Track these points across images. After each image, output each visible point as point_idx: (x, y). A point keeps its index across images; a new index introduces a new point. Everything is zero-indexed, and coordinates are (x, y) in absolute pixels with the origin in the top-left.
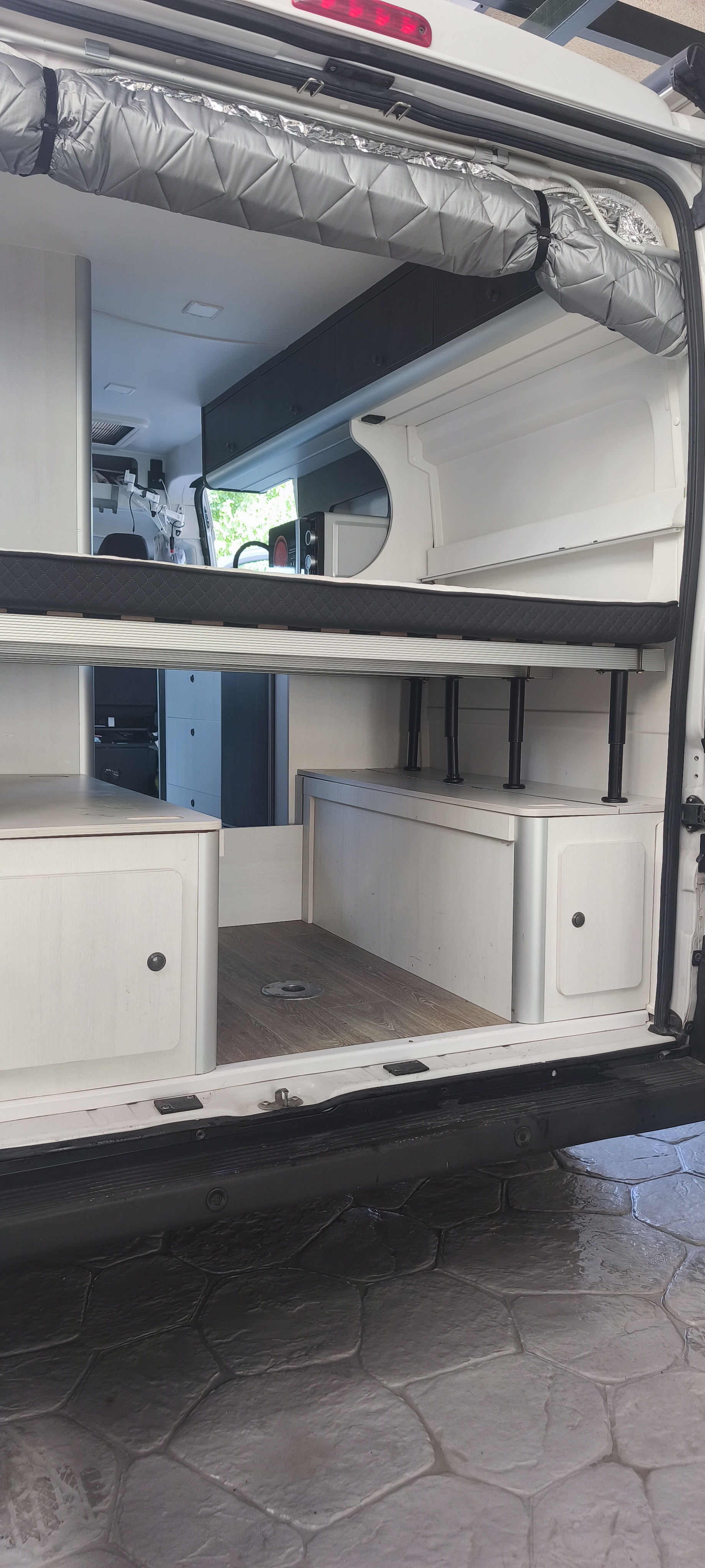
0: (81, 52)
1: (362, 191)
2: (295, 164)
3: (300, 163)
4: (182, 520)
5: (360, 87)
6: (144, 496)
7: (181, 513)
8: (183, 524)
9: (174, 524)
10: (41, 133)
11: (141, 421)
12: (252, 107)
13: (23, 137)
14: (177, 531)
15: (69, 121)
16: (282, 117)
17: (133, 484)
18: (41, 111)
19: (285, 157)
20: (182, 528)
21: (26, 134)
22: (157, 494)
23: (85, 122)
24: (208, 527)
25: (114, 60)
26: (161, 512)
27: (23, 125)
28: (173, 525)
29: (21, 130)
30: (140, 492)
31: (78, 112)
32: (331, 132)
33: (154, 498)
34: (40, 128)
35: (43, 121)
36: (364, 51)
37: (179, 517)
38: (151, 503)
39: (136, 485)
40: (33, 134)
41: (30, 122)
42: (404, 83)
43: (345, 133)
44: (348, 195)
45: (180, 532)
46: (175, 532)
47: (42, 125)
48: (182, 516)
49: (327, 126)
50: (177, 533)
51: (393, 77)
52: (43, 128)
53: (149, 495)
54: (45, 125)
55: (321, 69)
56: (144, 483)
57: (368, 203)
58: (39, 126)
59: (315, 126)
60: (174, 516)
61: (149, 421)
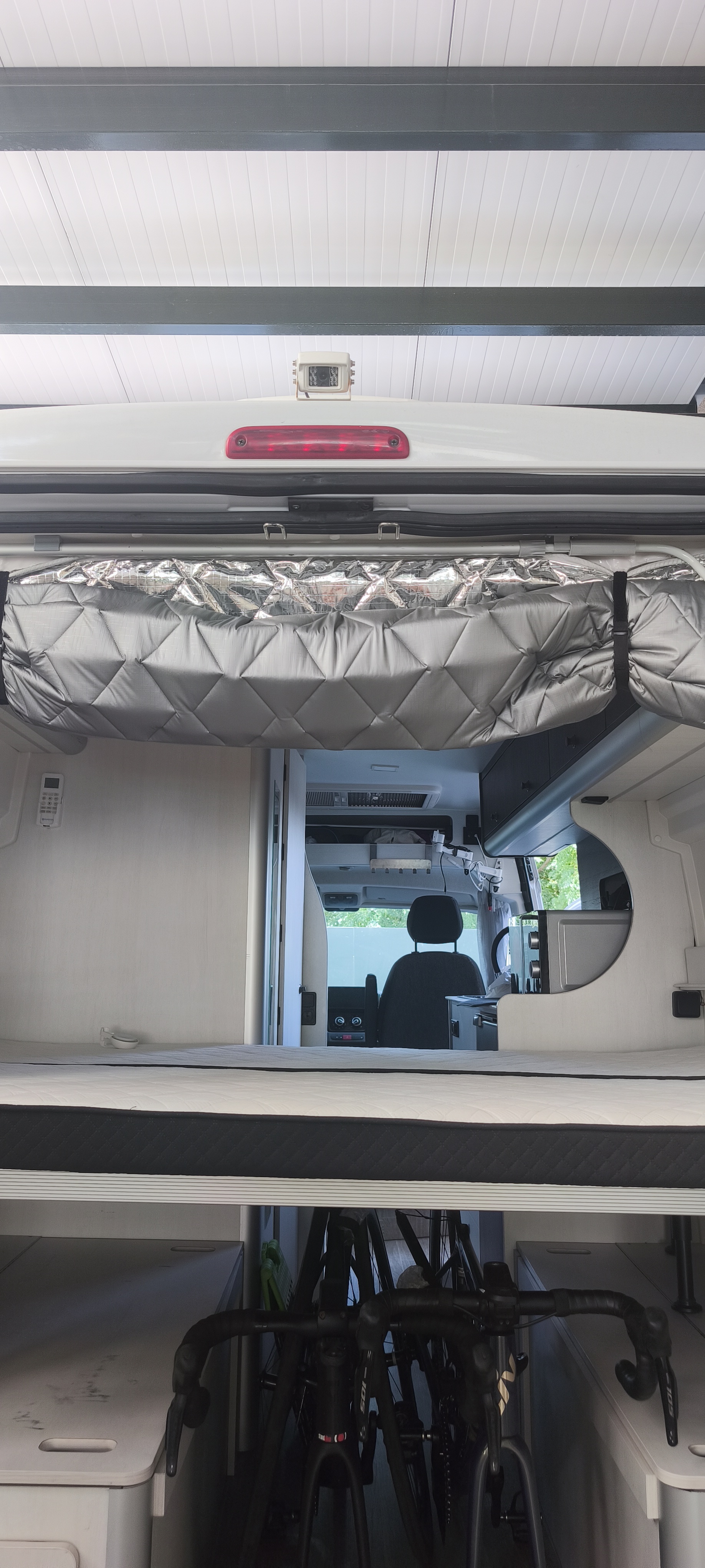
4: (499, 875)
5: (332, 517)
6: (455, 854)
7: (499, 868)
8: (500, 879)
9: (491, 880)
11: (432, 788)
12: (230, 560)
14: (495, 887)
16: (268, 563)
17: (442, 845)
20: (499, 884)
22: (469, 851)
24: (532, 879)
25: (65, 549)
26: (475, 869)
28: (490, 882)
30: (450, 851)
32: (331, 563)
33: (466, 856)
36: (320, 482)
37: (495, 872)
38: (465, 861)
39: (447, 845)
42: (387, 501)
43: (346, 561)
45: (498, 887)
46: (493, 888)
48: (500, 871)
49: (326, 560)
50: (494, 888)
51: (372, 498)
53: (461, 853)
55: (286, 509)
56: (457, 841)
59: (311, 562)
60: (490, 871)
61: (441, 787)
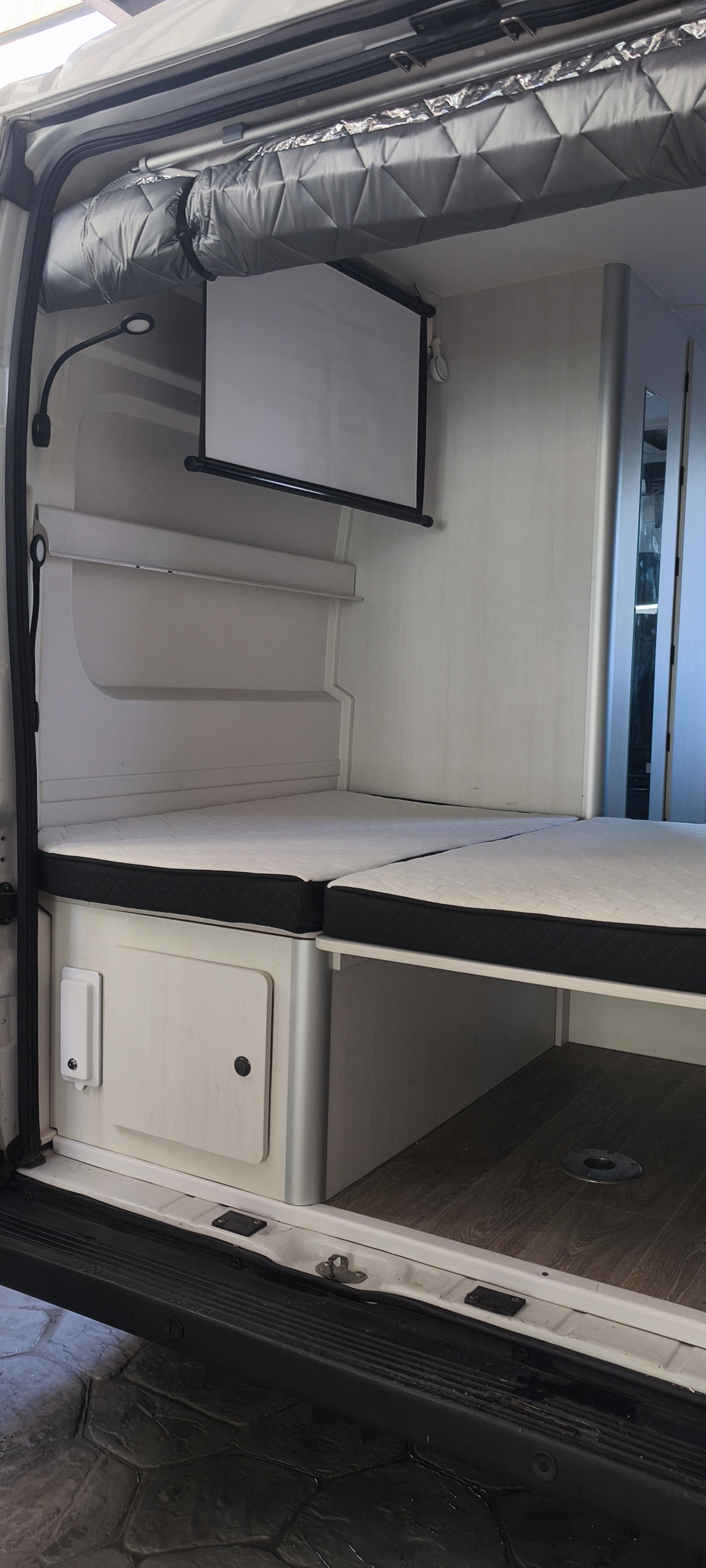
0: (219, 144)
1: (471, 156)
2: (387, 164)
3: (392, 161)
10: (178, 244)
13: (159, 255)
15: (195, 222)
18: (171, 223)
19: (374, 162)
21: (160, 252)
23: (206, 217)
27: (155, 246)
29: (155, 251)
31: (198, 211)
34: (177, 239)
35: (177, 231)
40: (168, 249)
41: (161, 239)
44: (459, 170)
47: (178, 237)
52: (179, 238)
54: (181, 234)
57: (487, 167)
58: (174, 237)
